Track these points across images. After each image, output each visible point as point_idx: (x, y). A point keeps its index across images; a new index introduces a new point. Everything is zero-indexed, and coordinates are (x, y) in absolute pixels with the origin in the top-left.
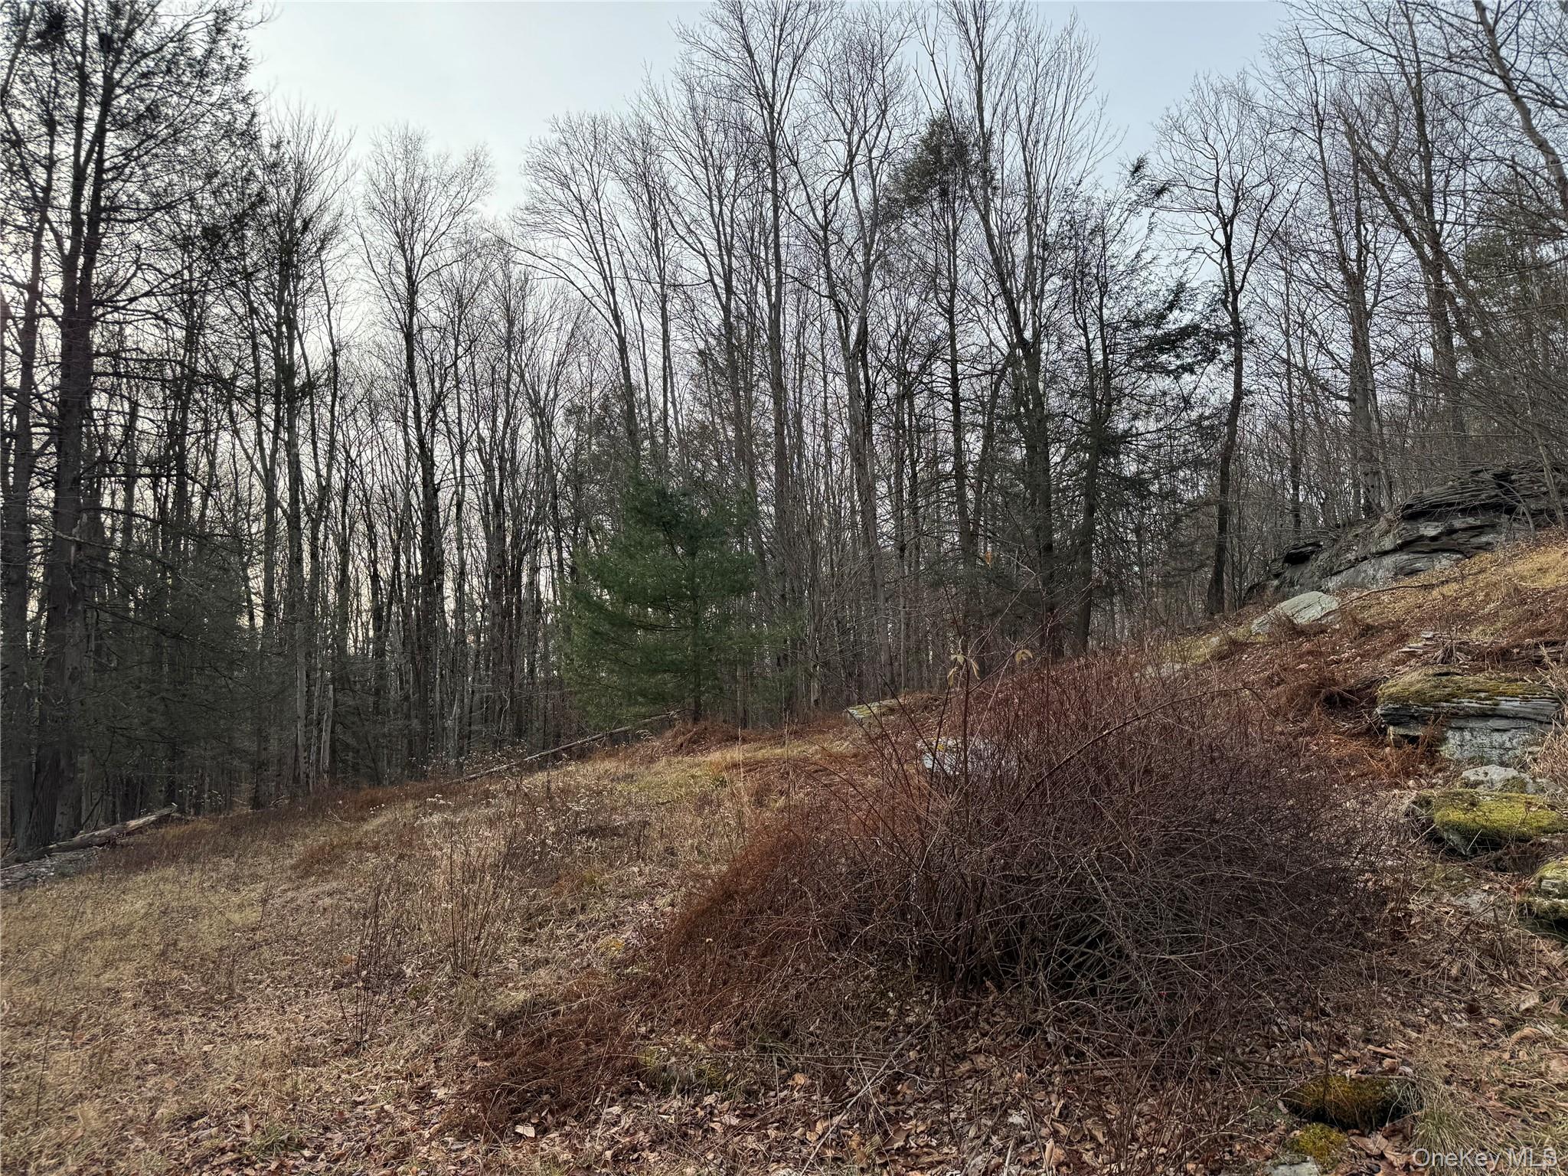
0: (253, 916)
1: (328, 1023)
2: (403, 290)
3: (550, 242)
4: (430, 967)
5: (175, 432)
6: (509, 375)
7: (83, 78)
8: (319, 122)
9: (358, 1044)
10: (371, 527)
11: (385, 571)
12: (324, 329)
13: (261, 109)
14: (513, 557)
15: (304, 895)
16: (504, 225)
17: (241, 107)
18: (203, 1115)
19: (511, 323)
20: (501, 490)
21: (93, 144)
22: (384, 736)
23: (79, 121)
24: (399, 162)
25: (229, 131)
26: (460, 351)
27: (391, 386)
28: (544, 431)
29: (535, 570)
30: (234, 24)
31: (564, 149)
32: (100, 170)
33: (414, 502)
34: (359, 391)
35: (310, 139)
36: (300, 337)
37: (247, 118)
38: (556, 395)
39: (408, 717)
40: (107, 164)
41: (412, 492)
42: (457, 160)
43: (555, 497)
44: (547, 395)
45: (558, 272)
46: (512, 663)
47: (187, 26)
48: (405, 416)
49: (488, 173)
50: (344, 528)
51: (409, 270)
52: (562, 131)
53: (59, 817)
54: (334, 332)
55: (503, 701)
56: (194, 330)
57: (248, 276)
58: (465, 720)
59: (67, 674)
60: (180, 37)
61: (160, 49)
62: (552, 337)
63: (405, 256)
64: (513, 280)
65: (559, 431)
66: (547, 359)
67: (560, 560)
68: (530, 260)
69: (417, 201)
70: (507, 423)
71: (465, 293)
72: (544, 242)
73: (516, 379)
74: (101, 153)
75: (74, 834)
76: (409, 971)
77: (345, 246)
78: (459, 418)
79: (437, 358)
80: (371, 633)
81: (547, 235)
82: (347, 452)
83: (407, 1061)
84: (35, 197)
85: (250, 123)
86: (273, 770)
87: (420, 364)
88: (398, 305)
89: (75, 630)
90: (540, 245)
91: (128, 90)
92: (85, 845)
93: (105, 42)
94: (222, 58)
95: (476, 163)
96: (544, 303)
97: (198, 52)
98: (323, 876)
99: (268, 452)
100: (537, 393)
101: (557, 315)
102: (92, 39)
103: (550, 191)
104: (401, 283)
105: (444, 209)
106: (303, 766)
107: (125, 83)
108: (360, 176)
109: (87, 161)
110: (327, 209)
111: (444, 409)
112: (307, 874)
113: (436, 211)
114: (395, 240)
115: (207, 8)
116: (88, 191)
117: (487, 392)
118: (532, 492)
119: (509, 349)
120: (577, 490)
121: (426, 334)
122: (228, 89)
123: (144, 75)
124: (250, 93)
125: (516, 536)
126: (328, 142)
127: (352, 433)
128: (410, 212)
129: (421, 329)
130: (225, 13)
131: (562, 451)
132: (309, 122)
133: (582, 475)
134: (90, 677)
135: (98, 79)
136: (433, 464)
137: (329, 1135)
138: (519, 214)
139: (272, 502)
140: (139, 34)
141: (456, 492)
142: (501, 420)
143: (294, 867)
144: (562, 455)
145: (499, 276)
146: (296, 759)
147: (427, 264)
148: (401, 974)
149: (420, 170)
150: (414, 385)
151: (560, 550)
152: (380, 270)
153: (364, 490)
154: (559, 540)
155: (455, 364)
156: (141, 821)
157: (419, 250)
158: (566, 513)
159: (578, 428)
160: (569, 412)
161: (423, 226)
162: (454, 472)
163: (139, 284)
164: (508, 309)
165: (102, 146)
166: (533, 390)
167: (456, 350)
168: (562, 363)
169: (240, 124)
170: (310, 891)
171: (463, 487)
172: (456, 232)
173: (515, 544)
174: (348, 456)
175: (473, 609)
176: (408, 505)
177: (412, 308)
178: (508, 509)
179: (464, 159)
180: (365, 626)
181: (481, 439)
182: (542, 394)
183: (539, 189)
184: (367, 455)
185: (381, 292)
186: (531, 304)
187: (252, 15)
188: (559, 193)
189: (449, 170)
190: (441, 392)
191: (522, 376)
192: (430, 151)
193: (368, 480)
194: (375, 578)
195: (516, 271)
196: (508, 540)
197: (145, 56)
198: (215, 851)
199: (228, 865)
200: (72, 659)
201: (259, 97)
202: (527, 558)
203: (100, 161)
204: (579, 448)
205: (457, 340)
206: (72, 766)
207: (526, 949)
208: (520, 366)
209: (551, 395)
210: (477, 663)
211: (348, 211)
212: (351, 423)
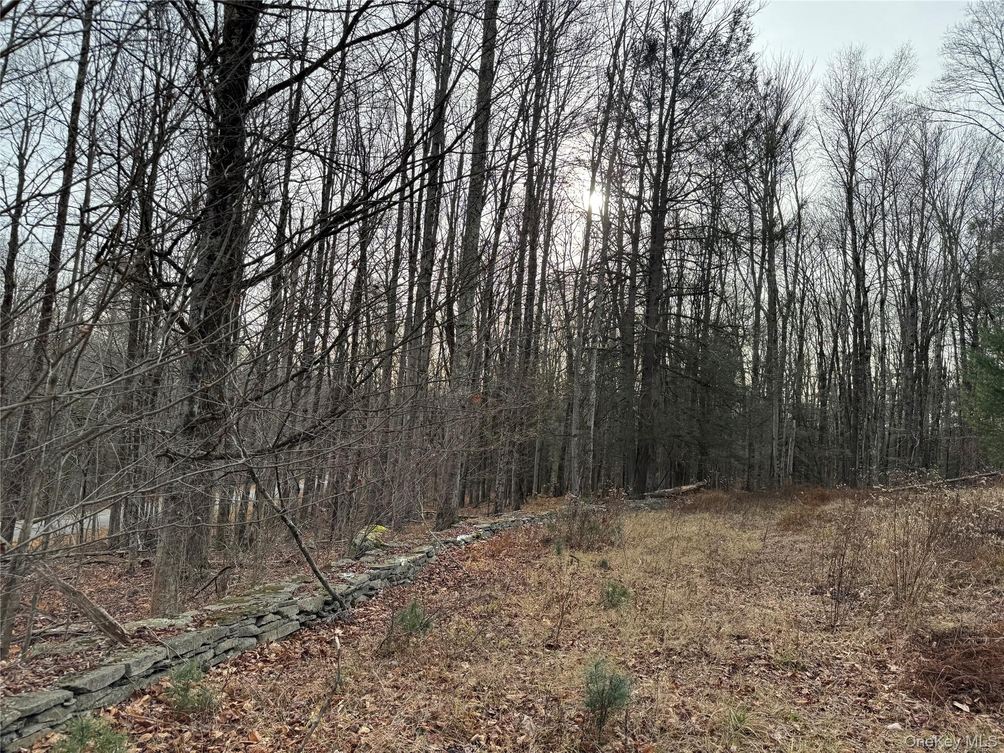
0: (757, 546)
1: (811, 611)
2: (846, 160)
3: (962, 99)
4: (877, 594)
5: (705, 269)
6: (924, 204)
7: (665, 75)
8: (793, 62)
9: (833, 627)
10: (819, 321)
11: (827, 350)
12: (793, 195)
13: (758, 64)
14: (923, 338)
15: (787, 540)
16: (924, 96)
17: (747, 65)
18: (745, 638)
19: (926, 165)
20: (915, 288)
21: (668, 111)
22: (826, 458)
23: (662, 100)
24: (845, 73)
25: (740, 83)
26: (886, 194)
27: (836, 225)
28: (951, 241)
29: (940, 348)
30: (744, 16)
31: (977, 26)
32: (672, 124)
33: (848, 301)
34: (813, 233)
35: (787, 74)
36: (778, 201)
37: (751, 71)
38: (963, 213)
39: (842, 447)
40: (676, 120)
41: (847, 296)
42: (889, 57)
43: (959, 292)
44: (954, 214)
45: (968, 120)
46: (922, 415)
47: (718, 26)
48: (844, 243)
49: (912, 62)
50: (801, 322)
51: (851, 143)
52: (975, 13)
53: (648, 479)
54: (799, 194)
55: (914, 442)
56: (717, 207)
57: (748, 170)
58: (885, 453)
59: (652, 403)
60: (715, 34)
61: (704, 45)
62: (960, 170)
63: (848, 135)
64: (929, 135)
65: (963, 240)
66: (956, 188)
67: (963, 340)
68: (944, 116)
69: (857, 95)
70: (921, 240)
71: (892, 152)
72: (957, 101)
73: (929, 207)
74: (673, 115)
75: (655, 490)
76: (862, 594)
77: (808, 137)
78: (884, 241)
79: (869, 201)
80: (817, 391)
81: (959, 94)
82: (804, 272)
83: (867, 644)
84: (641, 147)
85: (752, 75)
86: (756, 471)
87: (856, 206)
88: (842, 170)
89: (656, 380)
90: (954, 103)
91: (687, 75)
92: (661, 496)
93: (676, 51)
94: (738, 39)
95: (902, 57)
96: (955, 146)
97: (724, 40)
98: (797, 532)
99: (757, 275)
100: (945, 215)
101: (966, 154)
102: (669, 52)
103: (963, 61)
104: (844, 154)
105: (877, 96)
106: (776, 470)
107: (685, 71)
108: (819, 89)
109: (666, 122)
110: (796, 116)
111: (873, 235)
112: (787, 530)
113: (872, 99)
114: (842, 126)
115: (729, 11)
116: (666, 138)
117: (905, 220)
118: (939, 290)
119: (924, 187)
120: (978, 284)
121: (861, 186)
122: (741, 57)
123: (695, 64)
124: (753, 55)
125: (925, 323)
126: (798, 72)
127: (808, 260)
128: (852, 104)
129: (857, 183)
130: (739, 11)
131: (966, 256)
132: (786, 64)
133: (983, 274)
134: (662, 406)
135: (671, 74)
136: (864, 274)
137: (821, 669)
138: (937, 85)
139: (758, 306)
140: (693, 40)
141: (881, 292)
142: (916, 239)
143: (778, 524)
144: (967, 259)
145: (918, 134)
146: (772, 465)
147: (864, 137)
148: (856, 596)
149: (860, 74)
150: (852, 222)
151: (962, 332)
152: (830, 149)
153: (815, 297)
154: (962, 324)
155: (882, 203)
156: (689, 487)
157: (858, 129)
158: (966, 304)
159: (981, 238)
160: (972, 226)
161: (861, 112)
162: (880, 278)
163: (689, 187)
164: (924, 157)
165: (673, 111)
166: (943, 213)
167: (883, 194)
168: (969, 189)
169: (747, 77)
170: (790, 539)
171: (886, 288)
172: (886, 110)
173: (925, 328)
174: (805, 275)
175: (892, 376)
176: (844, 304)
177: (852, 170)
178: (920, 304)
179: (893, 57)
180: (813, 386)
181: (900, 254)
182: (951, 214)
183: (954, 62)
184: (817, 274)
185: (831, 163)
186: (943, 150)
187: (754, 7)
188: (972, 61)
189: (881, 68)
190: (872, 224)
191: (934, 205)
192: (867, 60)
193: (818, 290)
194: (821, 355)
195: (931, 128)
196: (919, 325)
197: (696, 52)
198: (729, 509)
199: (738, 518)
200: (655, 395)
201: (756, 57)
202: (933, 339)
203: (673, 119)
204: (980, 253)
205: (883, 186)
206: (654, 453)
207: (950, 598)
208: (933, 198)
209: (958, 214)
210: (892, 414)
211: (810, 114)
212: (807, 253)
